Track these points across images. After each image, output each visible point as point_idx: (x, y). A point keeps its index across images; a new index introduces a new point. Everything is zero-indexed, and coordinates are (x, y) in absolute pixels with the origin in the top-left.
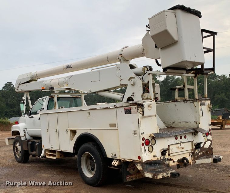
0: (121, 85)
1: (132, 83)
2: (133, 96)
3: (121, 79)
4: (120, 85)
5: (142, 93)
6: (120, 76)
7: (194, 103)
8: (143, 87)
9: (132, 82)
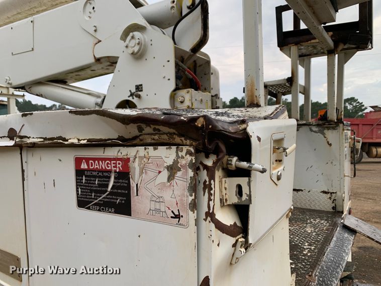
0: (98, 60)
1: (136, 49)
2: (139, 97)
3: (96, 41)
4: (93, 60)
5: (173, 87)
6: (92, 31)
7: (323, 134)
8: (177, 65)
9: (133, 43)
